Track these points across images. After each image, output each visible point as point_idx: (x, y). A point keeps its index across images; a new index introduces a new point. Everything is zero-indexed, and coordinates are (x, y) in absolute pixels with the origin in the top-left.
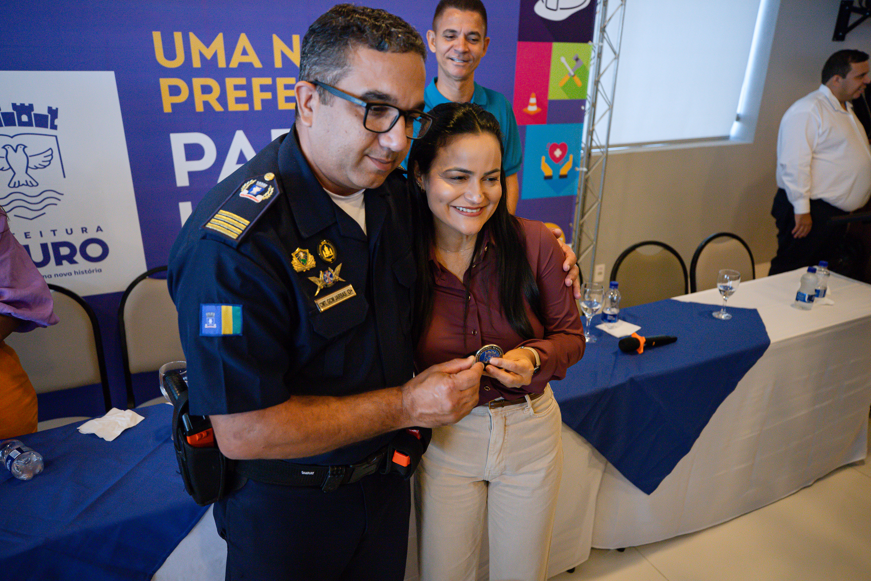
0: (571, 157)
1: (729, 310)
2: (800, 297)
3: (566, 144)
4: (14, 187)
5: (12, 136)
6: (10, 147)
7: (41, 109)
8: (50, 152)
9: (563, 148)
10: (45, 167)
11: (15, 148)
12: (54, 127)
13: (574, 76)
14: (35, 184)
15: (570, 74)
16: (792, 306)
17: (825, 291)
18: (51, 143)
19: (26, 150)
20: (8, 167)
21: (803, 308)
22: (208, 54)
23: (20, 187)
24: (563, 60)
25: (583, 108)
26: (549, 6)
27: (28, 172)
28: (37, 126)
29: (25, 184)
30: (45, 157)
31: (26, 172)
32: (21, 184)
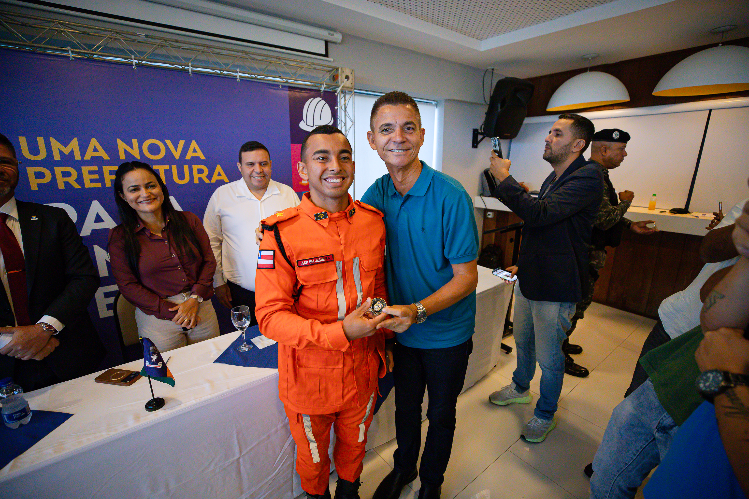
22: (66, 151)
26: (307, 125)
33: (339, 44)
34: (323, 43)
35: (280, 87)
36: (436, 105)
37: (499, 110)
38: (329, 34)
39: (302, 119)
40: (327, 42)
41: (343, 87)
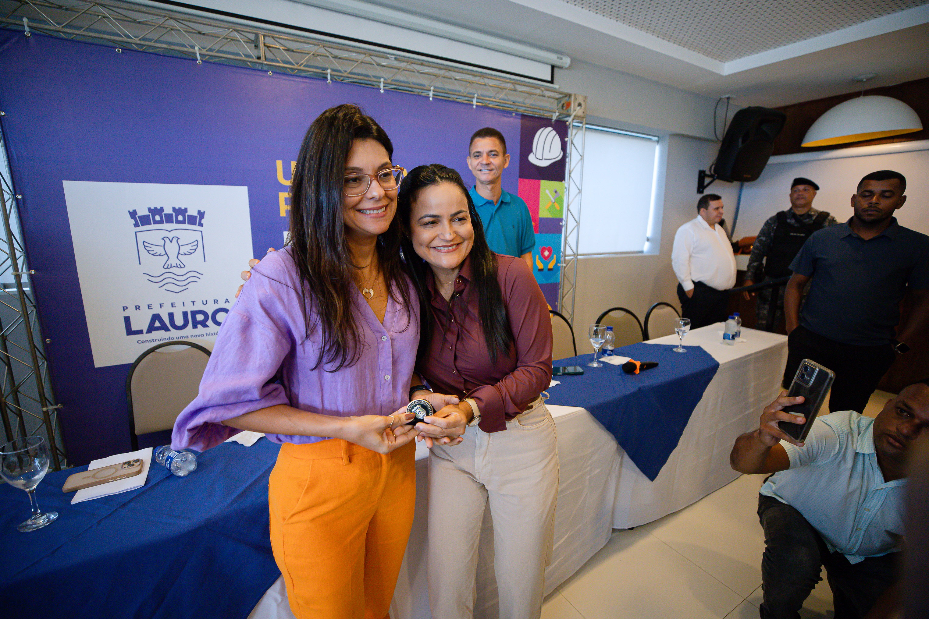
0: (555, 256)
1: (684, 347)
2: (725, 337)
3: (552, 247)
4: (167, 268)
5: (169, 230)
6: (167, 239)
7: (192, 212)
8: (196, 243)
9: (550, 250)
10: (191, 253)
11: (171, 240)
12: (201, 225)
13: (554, 203)
14: (182, 266)
15: (552, 201)
16: (721, 343)
17: (740, 332)
18: (198, 236)
19: (179, 241)
20: (165, 253)
21: (729, 344)
23: (172, 268)
24: (547, 192)
25: (561, 224)
26: (537, 157)
27: (179, 258)
28: (189, 223)
29: (176, 266)
30: (192, 246)
31: (177, 258)
32: (172, 266)
33: (566, 69)
34: (549, 68)
35: (514, 114)
36: (658, 142)
37: (740, 145)
38: (558, 58)
39: (531, 151)
40: (553, 67)
41: (575, 116)
